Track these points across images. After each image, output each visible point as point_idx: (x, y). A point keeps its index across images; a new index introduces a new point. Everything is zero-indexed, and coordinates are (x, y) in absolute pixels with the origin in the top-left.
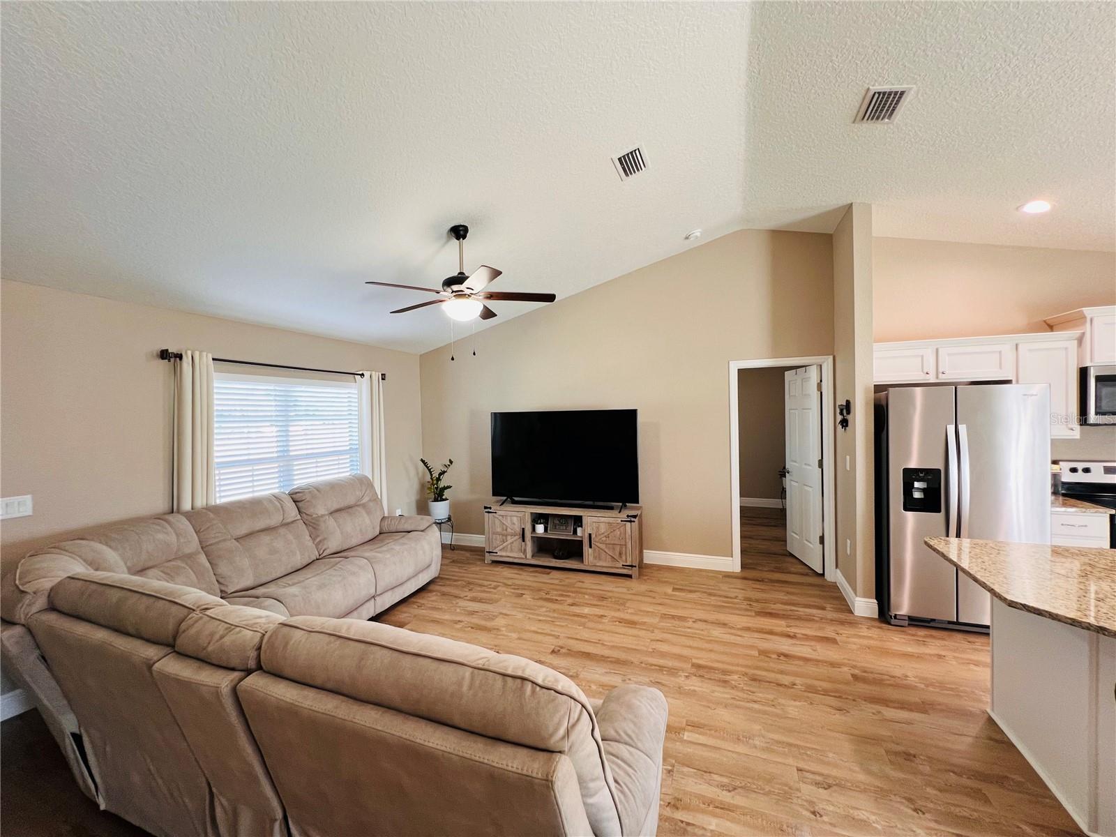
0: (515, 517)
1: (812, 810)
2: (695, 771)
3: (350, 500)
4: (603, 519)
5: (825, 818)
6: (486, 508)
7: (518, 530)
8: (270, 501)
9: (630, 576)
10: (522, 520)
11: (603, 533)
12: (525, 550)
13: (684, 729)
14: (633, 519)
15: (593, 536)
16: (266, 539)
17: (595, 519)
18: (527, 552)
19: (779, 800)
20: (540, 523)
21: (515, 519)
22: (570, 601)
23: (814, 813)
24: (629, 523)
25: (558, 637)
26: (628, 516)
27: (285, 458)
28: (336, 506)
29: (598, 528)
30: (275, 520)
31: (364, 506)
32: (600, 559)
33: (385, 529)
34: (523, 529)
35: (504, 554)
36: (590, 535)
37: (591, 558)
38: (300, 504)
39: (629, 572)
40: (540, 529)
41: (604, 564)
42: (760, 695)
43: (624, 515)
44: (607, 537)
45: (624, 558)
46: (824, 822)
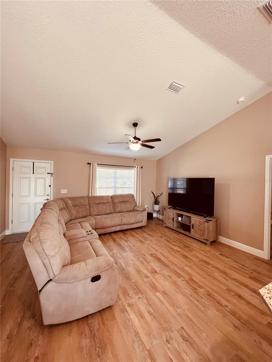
0: (172, 213)
1: (168, 339)
2: (147, 303)
3: (126, 200)
4: (197, 219)
5: (169, 345)
6: (164, 209)
7: (172, 218)
8: (105, 197)
9: (206, 244)
10: (173, 214)
11: (197, 225)
12: (174, 225)
13: (159, 291)
14: (208, 222)
15: (194, 225)
16: (101, 205)
17: (195, 219)
18: (175, 226)
19: (161, 328)
20: (180, 217)
21: (171, 214)
22: (175, 243)
23: (167, 341)
24: (206, 223)
25: (157, 251)
26: (206, 220)
27: (115, 188)
28: (121, 201)
29: (196, 222)
30: (106, 201)
31: (129, 202)
32: (196, 234)
33: (135, 209)
34: (174, 218)
35: (168, 225)
36: (193, 224)
37: (193, 233)
38: (112, 199)
39: (206, 242)
40: (180, 219)
41: (197, 236)
42: (204, 301)
43: (205, 219)
44: (199, 226)
45: (204, 236)
46: (167, 346)
